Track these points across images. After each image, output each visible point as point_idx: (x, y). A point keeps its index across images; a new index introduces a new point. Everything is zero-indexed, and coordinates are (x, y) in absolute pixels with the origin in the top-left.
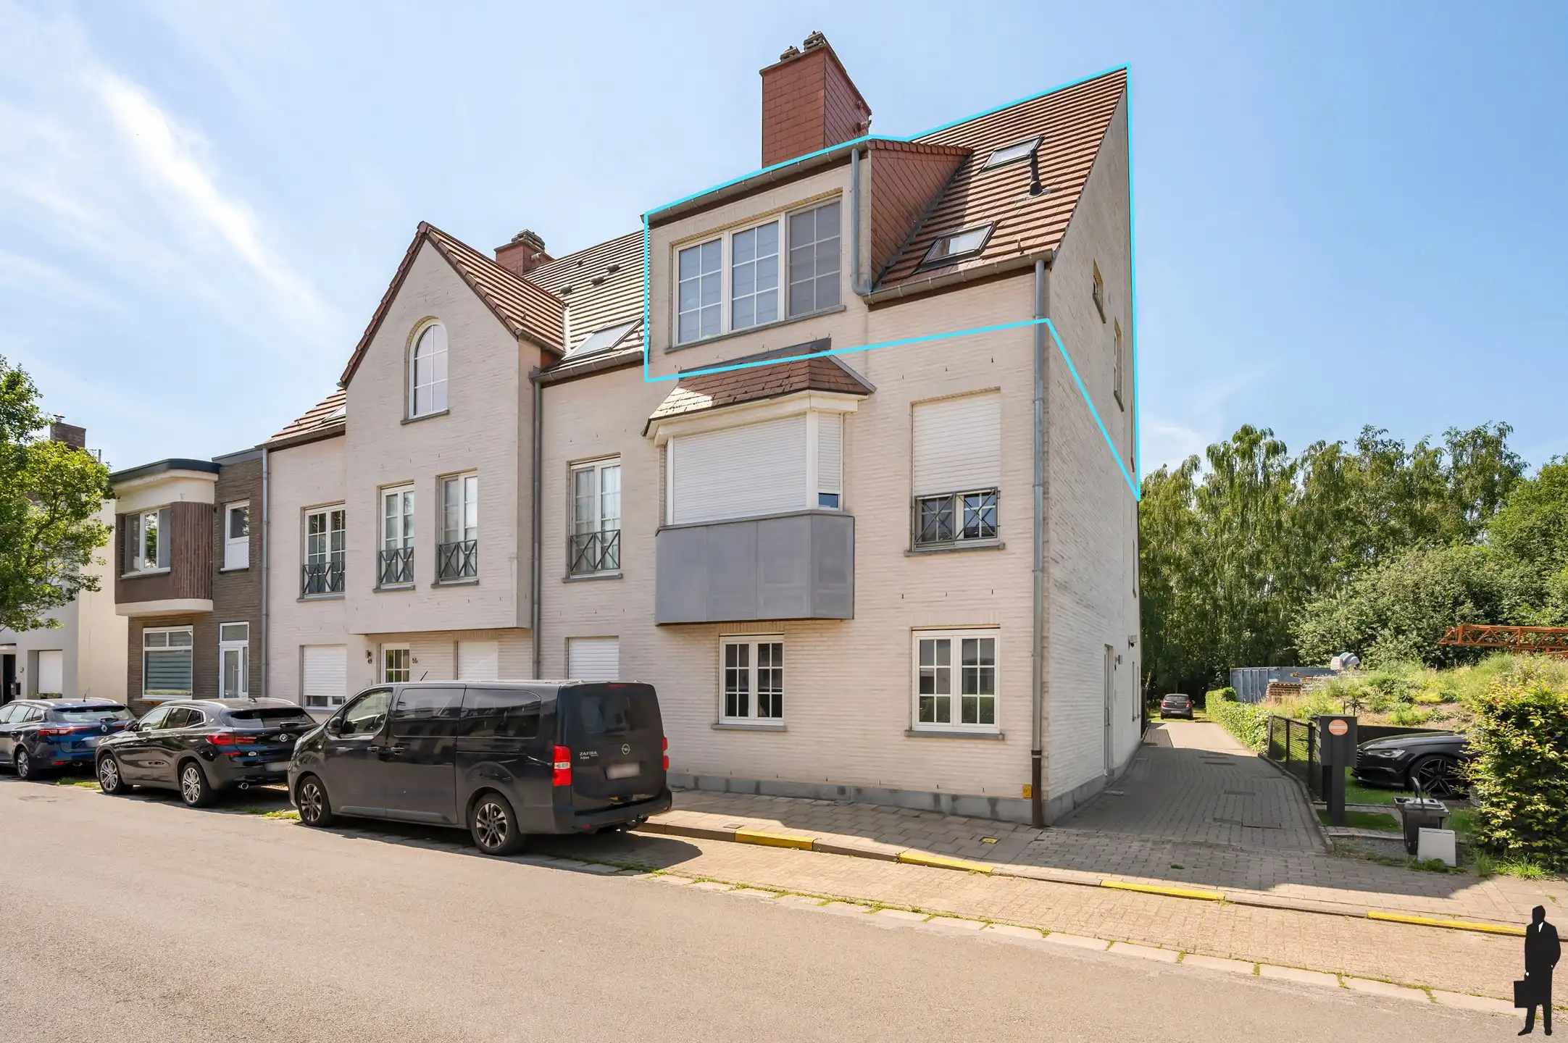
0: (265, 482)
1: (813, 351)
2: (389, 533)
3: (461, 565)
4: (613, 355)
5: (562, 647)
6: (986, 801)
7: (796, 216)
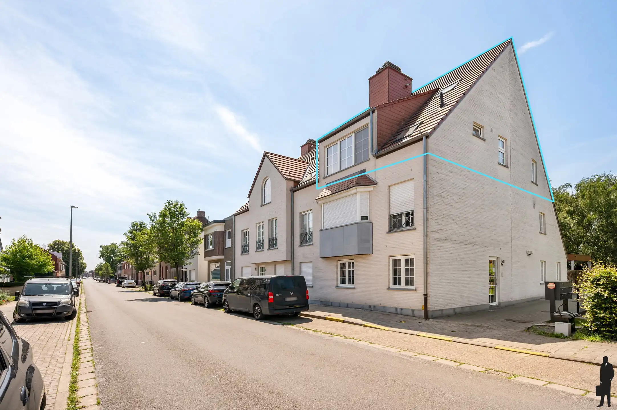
0: (234, 224)
1: (360, 173)
2: (259, 236)
3: (274, 243)
4: (311, 180)
5: (299, 265)
6: (411, 310)
7: (357, 133)
